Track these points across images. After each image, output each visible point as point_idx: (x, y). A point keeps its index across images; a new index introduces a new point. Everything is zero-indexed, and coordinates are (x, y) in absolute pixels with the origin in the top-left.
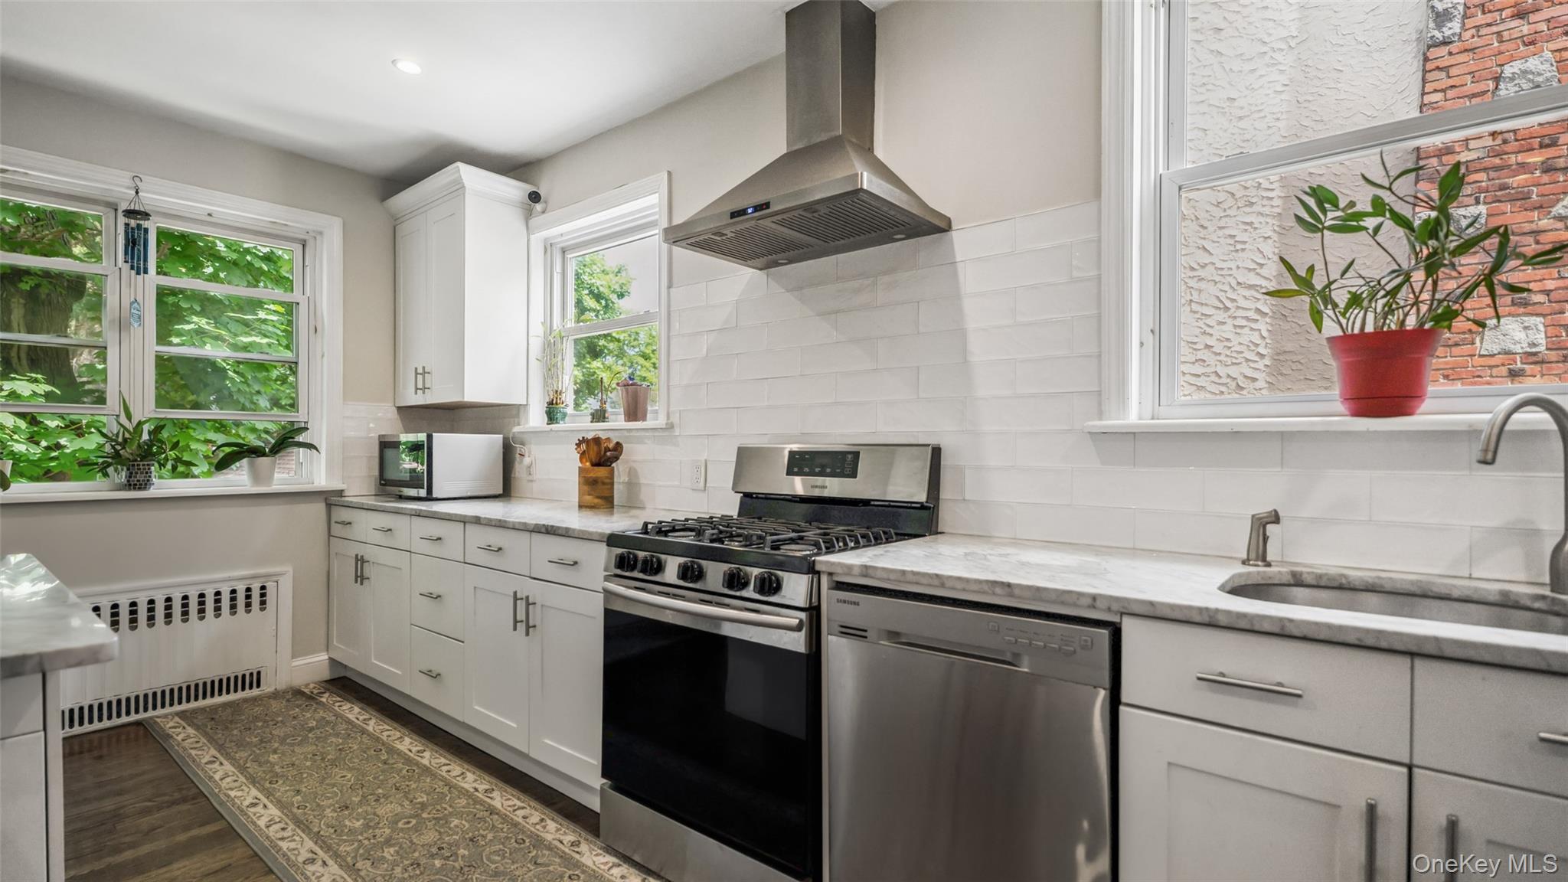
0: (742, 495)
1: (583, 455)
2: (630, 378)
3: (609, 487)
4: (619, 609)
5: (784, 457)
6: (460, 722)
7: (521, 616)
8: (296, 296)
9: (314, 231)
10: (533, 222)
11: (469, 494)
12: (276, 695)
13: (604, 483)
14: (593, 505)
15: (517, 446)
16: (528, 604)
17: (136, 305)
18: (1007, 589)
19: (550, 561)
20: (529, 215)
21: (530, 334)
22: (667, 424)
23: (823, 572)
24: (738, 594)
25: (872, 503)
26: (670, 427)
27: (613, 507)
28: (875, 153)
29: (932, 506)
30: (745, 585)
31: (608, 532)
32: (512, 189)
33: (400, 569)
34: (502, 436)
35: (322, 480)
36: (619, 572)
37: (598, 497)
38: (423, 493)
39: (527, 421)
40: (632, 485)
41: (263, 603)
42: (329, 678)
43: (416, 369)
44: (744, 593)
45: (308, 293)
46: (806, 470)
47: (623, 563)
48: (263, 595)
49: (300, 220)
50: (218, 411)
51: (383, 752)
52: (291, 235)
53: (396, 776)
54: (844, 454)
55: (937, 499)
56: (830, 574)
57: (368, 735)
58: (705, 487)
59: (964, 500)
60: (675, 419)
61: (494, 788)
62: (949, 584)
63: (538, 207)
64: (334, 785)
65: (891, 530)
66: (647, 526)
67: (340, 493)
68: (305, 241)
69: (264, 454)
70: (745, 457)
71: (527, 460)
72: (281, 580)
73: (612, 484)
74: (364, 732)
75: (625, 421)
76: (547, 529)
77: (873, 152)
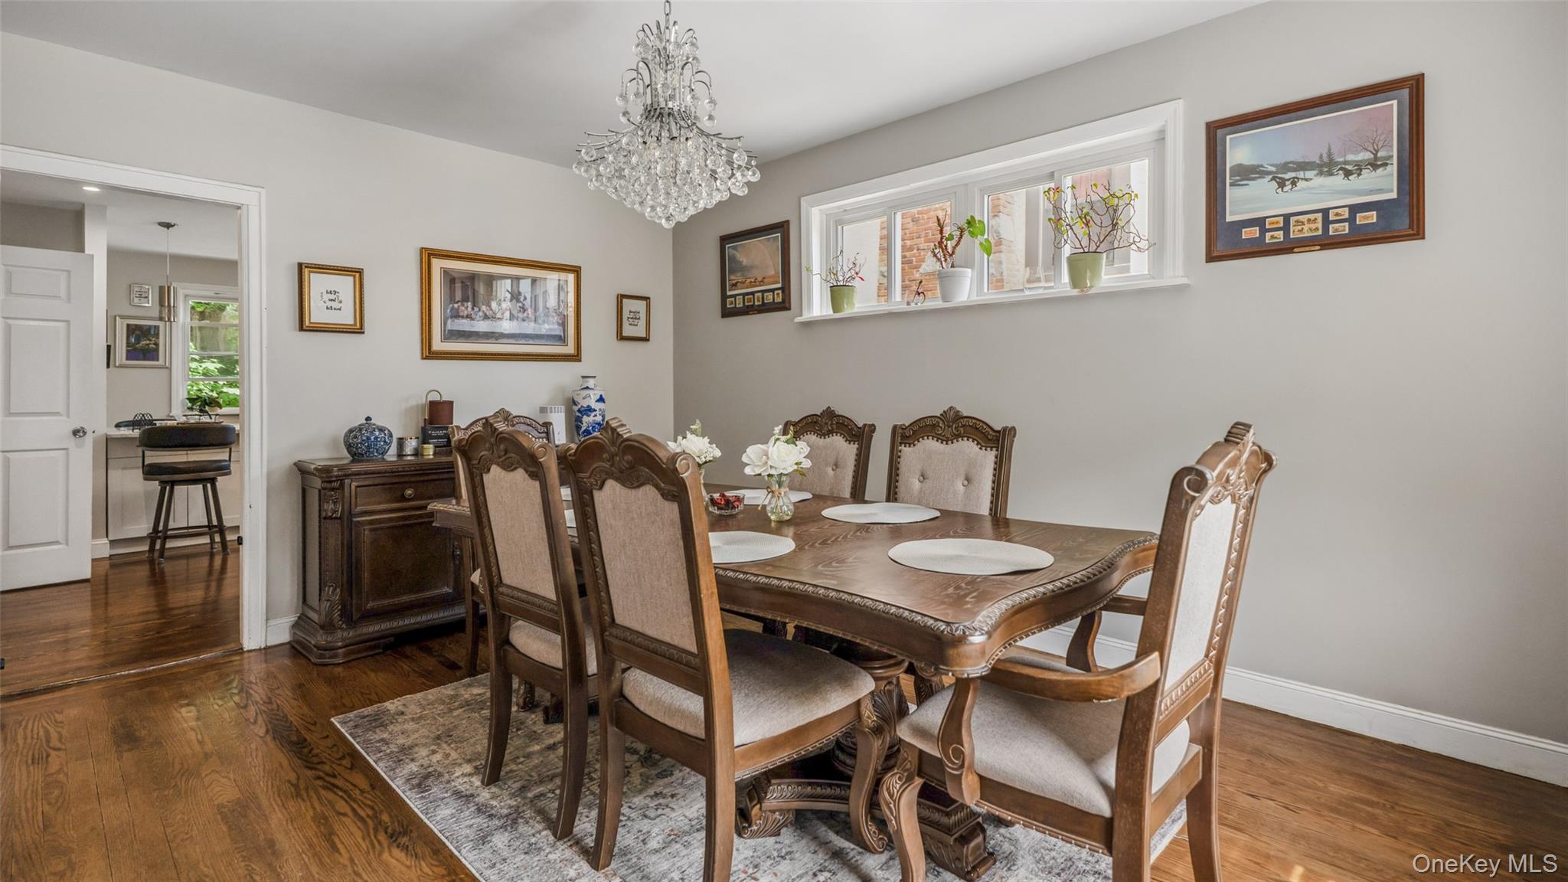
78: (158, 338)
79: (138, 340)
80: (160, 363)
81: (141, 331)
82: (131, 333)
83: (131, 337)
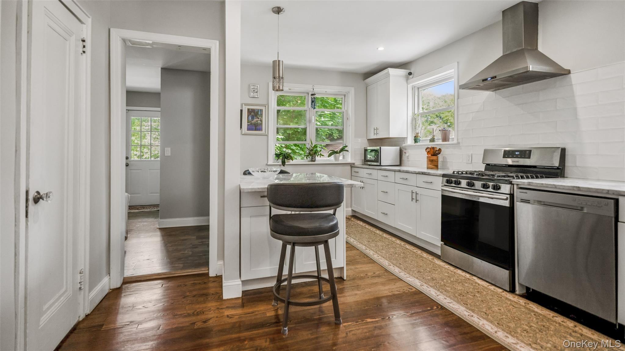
0: (486, 164)
1: (428, 153)
2: (444, 128)
3: (437, 162)
4: (446, 195)
5: (502, 152)
6: (393, 227)
7: (414, 197)
8: (343, 110)
9: (348, 92)
10: (409, 81)
11: (391, 165)
13: (435, 161)
14: (432, 168)
15: (404, 150)
16: (416, 194)
18: (578, 188)
19: (423, 182)
20: (407, 79)
21: (408, 116)
22: (457, 142)
23: (515, 184)
24: (486, 190)
25: (537, 167)
26: (458, 143)
27: (438, 169)
28: (538, 49)
29: (561, 168)
30: (488, 187)
31: (443, 173)
32: (402, 72)
33: (374, 185)
34: (399, 147)
35: (349, 160)
36: (446, 184)
37: (433, 165)
38: (378, 164)
39: (407, 143)
40: (444, 162)
42: (351, 215)
43: (374, 128)
44: (488, 190)
45: (346, 109)
46: (511, 156)
47: (448, 181)
49: (344, 89)
50: (330, 142)
52: (342, 94)
54: (525, 151)
55: (564, 166)
56: (517, 185)
58: (471, 162)
59: (576, 166)
60: (460, 141)
62: (558, 187)
63: (411, 76)
65: (543, 175)
66: (454, 172)
67: (354, 164)
68: (345, 95)
69: (338, 153)
70: (486, 152)
71: (407, 154)
73: (438, 161)
75: (442, 142)
76: (422, 173)
77: (537, 49)
78: (262, 117)
79: (253, 118)
80: (263, 132)
81: (254, 112)
82: (249, 114)
83: (250, 116)
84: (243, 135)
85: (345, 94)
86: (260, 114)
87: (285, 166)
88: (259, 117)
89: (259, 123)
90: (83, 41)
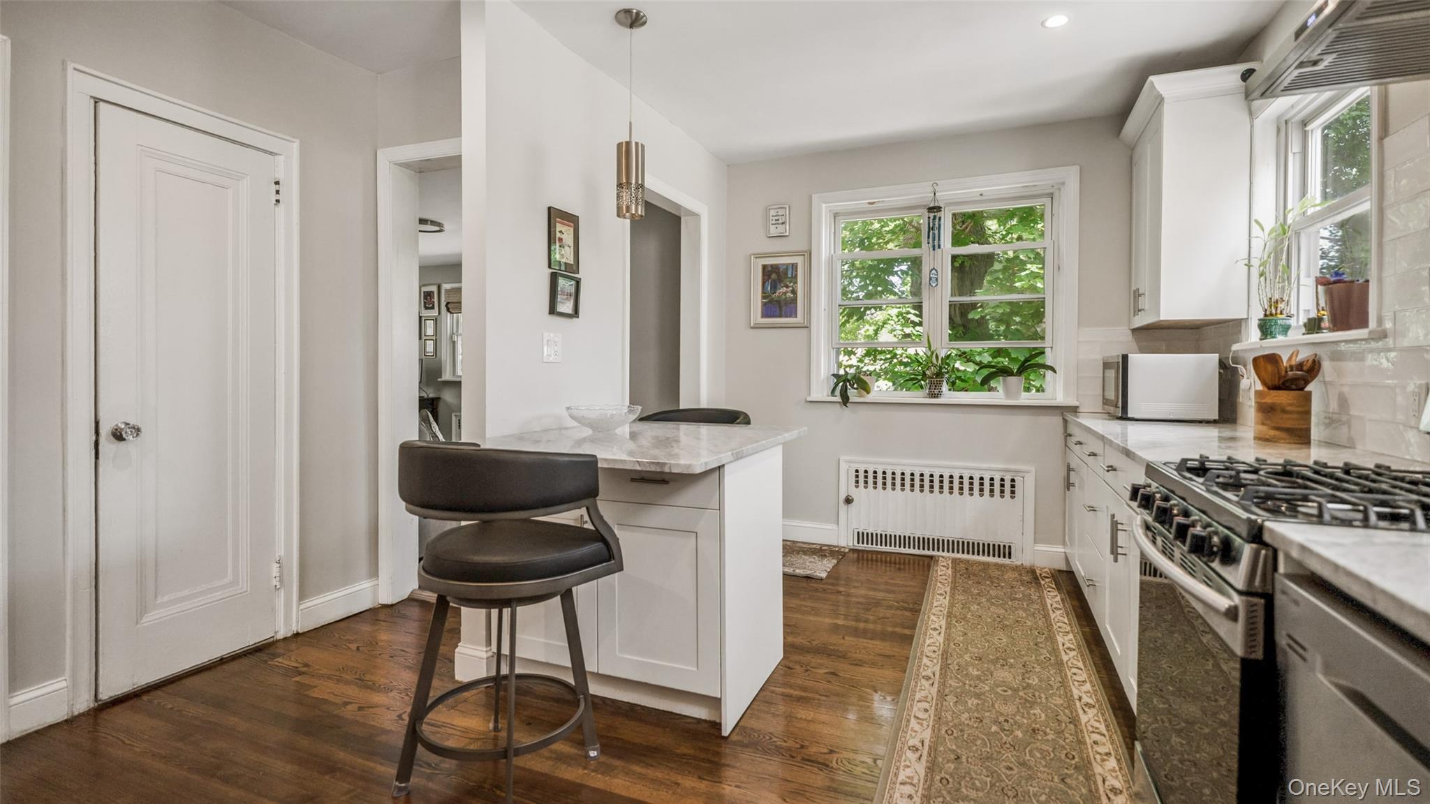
3: (1294, 416)
8: (1045, 241)
9: (1058, 183)
10: (1255, 106)
11: (1172, 417)
12: (1016, 568)
13: (1295, 412)
14: (1267, 437)
15: (1238, 366)
17: (934, 271)
22: (1376, 333)
26: (1383, 336)
27: (1308, 443)
32: (1224, 77)
34: (1217, 355)
35: (1061, 397)
37: (1276, 429)
38: (1118, 412)
39: (1245, 337)
41: (1013, 492)
42: (1056, 568)
43: (1135, 292)
45: (1054, 237)
47: (1136, 495)
48: (1013, 486)
49: (1042, 178)
51: (1043, 636)
52: (1040, 192)
53: (1034, 656)
57: (1046, 620)
61: (1097, 706)
64: (988, 641)
67: (1074, 409)
68: (1052, 194)
69: (1012, 375)
71: (1246, 383)
72: (1027, 476)
73: (1308, 413)
74: (1046, 616)
75: (1332, 331)
78: (796, 283)
79: (774, 288)
80: (799, 319)
81: (778, 274)
82: (767, 277)
83: (767, 283)
84: (752, 328)
85: (1051, 191)
86: (790, 276)
87: (848, 405)
88: (788, 283)
89: (790, 297)
90: (277, 183)
